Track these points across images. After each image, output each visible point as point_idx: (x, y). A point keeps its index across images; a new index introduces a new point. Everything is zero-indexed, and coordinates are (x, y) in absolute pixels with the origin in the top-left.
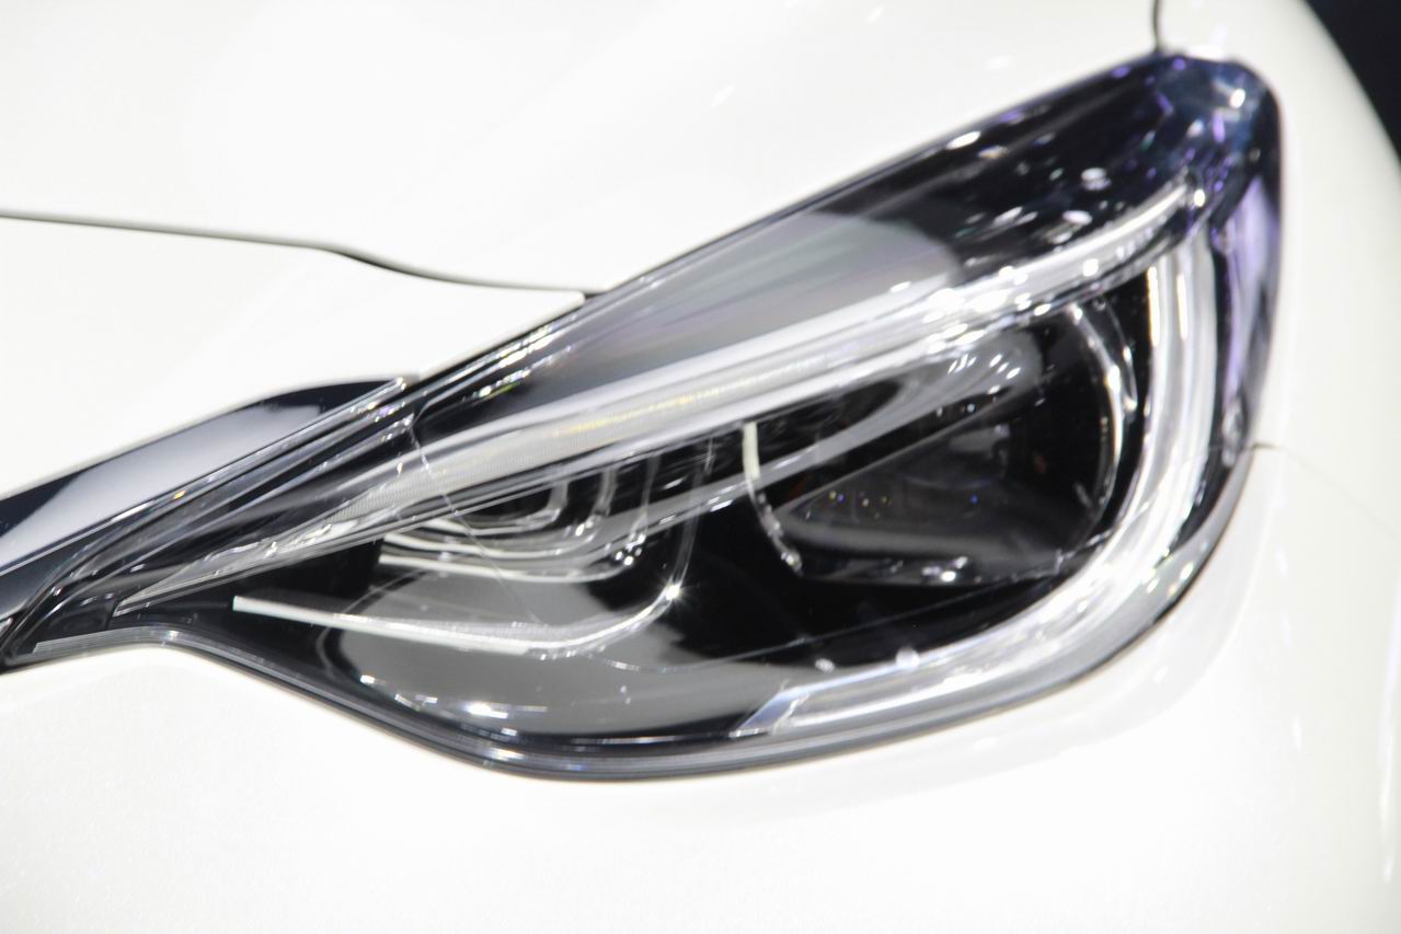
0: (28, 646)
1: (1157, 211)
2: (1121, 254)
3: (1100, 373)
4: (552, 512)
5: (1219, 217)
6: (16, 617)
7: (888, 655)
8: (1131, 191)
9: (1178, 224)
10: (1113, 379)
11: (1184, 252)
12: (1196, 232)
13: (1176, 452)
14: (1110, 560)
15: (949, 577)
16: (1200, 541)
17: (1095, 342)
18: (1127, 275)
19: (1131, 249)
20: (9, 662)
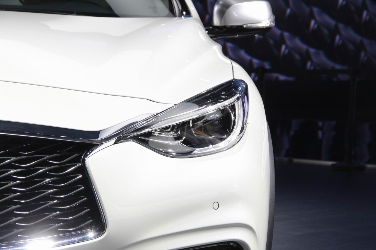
0: (119, 141)
1: (236, 97)
2: (232, 101)
3: (231, 115)
4: (170, 130)
5: (243, 98)
6: (118, 138)
7: (209, 146)
8: (232, 95)
9: (238, 99)
10: (232, 116)
11: (239, 101)
12: (240, 99)
13: (239, 123)
14: (232, 135)
15: (212, 138)
16: (241, 135)
17: (230, 111)
18: (233, 104)
19: (233, 101)
20: (117, 143)
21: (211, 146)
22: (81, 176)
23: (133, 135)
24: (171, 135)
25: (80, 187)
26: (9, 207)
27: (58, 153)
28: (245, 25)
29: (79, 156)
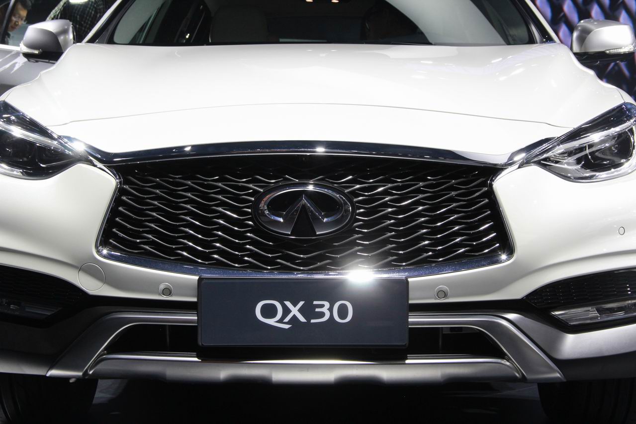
0: (522, 166)
1: (631, 121)
2: (628, 126)
6: (521, 163)
7: (610, 170)
10: (632, 139)
18: (629, 128)
19: (630, 125)
20: (520, 167)
21: (613, 170)
22: (487, 200)
23: (536, 159)
24: (572, 160)
25: (486, 212)
26: (419, 232)
27: (464, 178)
28: (607, 50)
29: (484, 181)
